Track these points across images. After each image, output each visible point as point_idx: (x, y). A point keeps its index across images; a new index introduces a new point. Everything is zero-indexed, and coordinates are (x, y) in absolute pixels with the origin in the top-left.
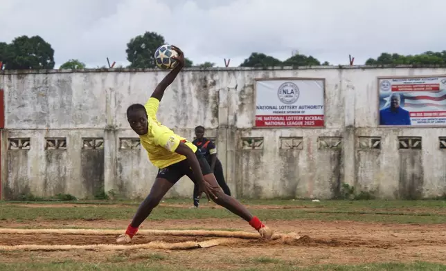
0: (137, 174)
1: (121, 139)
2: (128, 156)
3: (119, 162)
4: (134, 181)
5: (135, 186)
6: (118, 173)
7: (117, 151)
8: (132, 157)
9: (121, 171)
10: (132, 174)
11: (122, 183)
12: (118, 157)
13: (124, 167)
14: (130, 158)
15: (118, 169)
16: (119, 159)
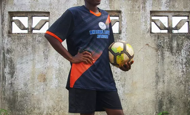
0: (44, 79)
1: (12, 14)
2: (25, 45)
3: (8, 56)
4: (37, 92)
5: (39, 100)
6: (8, 76)
7: (6, 35)
8: (33, 47)
9: (12, 74)
10: (33, 79)
11: (14, 94)
12: (6, 47)
13: (18, 66)
14: (30, 49)
15: (7, 70)
16: (9, 51)
